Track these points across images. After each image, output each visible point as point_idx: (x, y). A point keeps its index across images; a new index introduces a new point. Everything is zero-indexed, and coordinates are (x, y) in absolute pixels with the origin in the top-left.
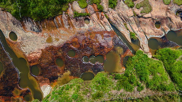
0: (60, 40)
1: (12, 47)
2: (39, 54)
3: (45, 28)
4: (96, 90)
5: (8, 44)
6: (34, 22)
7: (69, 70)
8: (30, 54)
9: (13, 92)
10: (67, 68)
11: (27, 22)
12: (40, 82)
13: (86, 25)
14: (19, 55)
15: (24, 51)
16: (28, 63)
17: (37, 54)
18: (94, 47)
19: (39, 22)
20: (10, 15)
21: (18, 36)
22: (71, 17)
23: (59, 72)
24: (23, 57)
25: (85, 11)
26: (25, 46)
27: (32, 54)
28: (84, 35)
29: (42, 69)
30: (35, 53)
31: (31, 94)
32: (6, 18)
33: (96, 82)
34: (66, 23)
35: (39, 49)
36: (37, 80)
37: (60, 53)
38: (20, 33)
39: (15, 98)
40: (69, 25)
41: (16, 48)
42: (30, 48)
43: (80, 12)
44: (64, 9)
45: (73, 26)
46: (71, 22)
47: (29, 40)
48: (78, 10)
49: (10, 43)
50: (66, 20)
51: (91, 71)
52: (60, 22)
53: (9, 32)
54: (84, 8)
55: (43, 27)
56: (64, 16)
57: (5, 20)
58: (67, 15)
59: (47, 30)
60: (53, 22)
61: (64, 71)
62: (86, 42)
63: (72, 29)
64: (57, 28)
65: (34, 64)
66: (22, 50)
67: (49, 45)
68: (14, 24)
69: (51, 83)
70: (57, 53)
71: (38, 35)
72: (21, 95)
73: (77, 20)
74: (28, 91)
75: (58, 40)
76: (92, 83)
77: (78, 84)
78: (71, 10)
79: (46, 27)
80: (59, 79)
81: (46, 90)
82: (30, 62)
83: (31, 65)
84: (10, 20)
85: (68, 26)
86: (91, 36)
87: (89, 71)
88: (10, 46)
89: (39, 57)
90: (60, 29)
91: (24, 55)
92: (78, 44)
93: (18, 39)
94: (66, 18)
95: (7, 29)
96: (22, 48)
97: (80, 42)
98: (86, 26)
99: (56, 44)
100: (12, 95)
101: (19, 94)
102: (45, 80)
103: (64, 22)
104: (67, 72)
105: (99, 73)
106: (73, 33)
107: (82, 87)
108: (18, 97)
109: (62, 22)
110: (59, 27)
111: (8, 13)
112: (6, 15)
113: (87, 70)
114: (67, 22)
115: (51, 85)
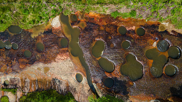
0: (36, 68)
1: (82, 68)
2: (58, 58)
3: (49, 82)
4: (7, 15)
5: (85, 71)
6: (57, 88)
7: (32, 38)
8: (66, 59)
9: (86, 26)
10: (34, 41)
11: (64, 90)
12: (61, 31)
13: (9, 80)
14: (76, 60)
15: (71, 62)
16: (70, 51)
17: (60, 58)
18: (5, 57)
19: (53, 88)
20: (76, 98)
21: (75, 77)
22: (20, 89)
23: (42, 38)
24: (73, 57)
25: (5, 93)
26: (70, 67)
27: (65, 59)
28: (13, 70)
29: (57, 44)
30: (62, 59)
31: (70, 21)
32: (81, 96)
33: (5, 23)
34: (28, 84)
35: (58, 62)
36: (63, 33)
37: (38, 56)
38: (72, 80)
39: (85, 20)
40: (25, 82)
41: (79, 66)
42: (66, 65)
43: (9, 93)
44: (24, 98)
45: (22, 80)
46: (22, 84)
47: (65, 72)
48: (11, 95)
49: (83, 71)
50: (26, 87)
51: (11, 34)
52: (33, 85)
53: (82, 82)
54: (5, 96)
55: (50, 83)
56: (27, 91)
57: (82, 94)
58: (24, 91)
59: (47, 80)
60: (40, 86)
61: (37, 39)
62: (11, 63)
63: (24, 77)
64: (37, 81)
65: (64, 49)
66: (73, 64)
67: (48, 65)
68: (75, 89)
69: (51, 28)
70: (42, 56)
71: (56, 76)
72: (79, 22)
73: (16, 85)
74: (73, 24)
75: (38, 69)
76: (10, 22)
77: (24, 23)
78: (18, 95)
79: (47, 83)
80: (43, 31)
81: (56, 23)
82: (68, 51)
83: (66, 49)
84: (78, 94)
85: (26, 80)
86: (5, 68)
87: (13, 34)
88: (83, 69)
89: (59, 55)
90: (35, 79)
91: (71, 59)
92: (20, 62)
93: (75, 74)
94: (26, 89)
95: (83, 85)
96: (73, 66)
97: (17, 63)
98: (8, 78)
99: (41, 65)
100: (87, 23)
101: (81, 23)
102: (56, 32)
103: (29, 85)
104: (34, 37)
105: (3, 32)
106: (23, 73)
107: (21, 20)
108: (82, 20)
109: (31, 85)
110: (35, 81)
111: (77, 100)
112: (80, 99)
113: (14, 35)
114: (26, 85)
115: (51, 26)
